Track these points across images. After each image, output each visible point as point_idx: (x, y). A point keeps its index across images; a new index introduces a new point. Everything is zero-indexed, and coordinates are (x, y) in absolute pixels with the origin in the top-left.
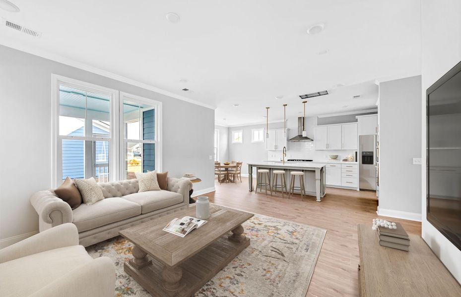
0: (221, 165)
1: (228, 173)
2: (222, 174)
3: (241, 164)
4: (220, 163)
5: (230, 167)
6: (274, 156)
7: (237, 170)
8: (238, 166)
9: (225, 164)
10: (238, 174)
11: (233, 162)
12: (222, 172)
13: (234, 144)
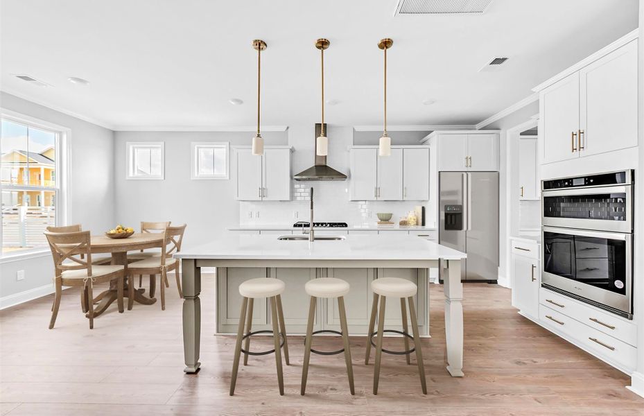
0: (94, 241)
1: (127, 273)
2: (100, 280)
3: (179, 231)
4: (87, 235)
5: (134, 246)
6: (254, 215)
7: (166, 255)
8: (168, 240)
9: (113, 237)
10: (171, 268)
11: (144, 227)
12: (98, 271)
13: (136, 181)
